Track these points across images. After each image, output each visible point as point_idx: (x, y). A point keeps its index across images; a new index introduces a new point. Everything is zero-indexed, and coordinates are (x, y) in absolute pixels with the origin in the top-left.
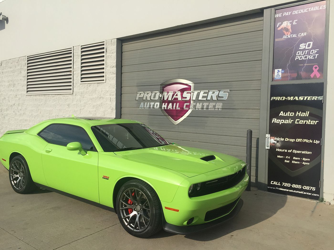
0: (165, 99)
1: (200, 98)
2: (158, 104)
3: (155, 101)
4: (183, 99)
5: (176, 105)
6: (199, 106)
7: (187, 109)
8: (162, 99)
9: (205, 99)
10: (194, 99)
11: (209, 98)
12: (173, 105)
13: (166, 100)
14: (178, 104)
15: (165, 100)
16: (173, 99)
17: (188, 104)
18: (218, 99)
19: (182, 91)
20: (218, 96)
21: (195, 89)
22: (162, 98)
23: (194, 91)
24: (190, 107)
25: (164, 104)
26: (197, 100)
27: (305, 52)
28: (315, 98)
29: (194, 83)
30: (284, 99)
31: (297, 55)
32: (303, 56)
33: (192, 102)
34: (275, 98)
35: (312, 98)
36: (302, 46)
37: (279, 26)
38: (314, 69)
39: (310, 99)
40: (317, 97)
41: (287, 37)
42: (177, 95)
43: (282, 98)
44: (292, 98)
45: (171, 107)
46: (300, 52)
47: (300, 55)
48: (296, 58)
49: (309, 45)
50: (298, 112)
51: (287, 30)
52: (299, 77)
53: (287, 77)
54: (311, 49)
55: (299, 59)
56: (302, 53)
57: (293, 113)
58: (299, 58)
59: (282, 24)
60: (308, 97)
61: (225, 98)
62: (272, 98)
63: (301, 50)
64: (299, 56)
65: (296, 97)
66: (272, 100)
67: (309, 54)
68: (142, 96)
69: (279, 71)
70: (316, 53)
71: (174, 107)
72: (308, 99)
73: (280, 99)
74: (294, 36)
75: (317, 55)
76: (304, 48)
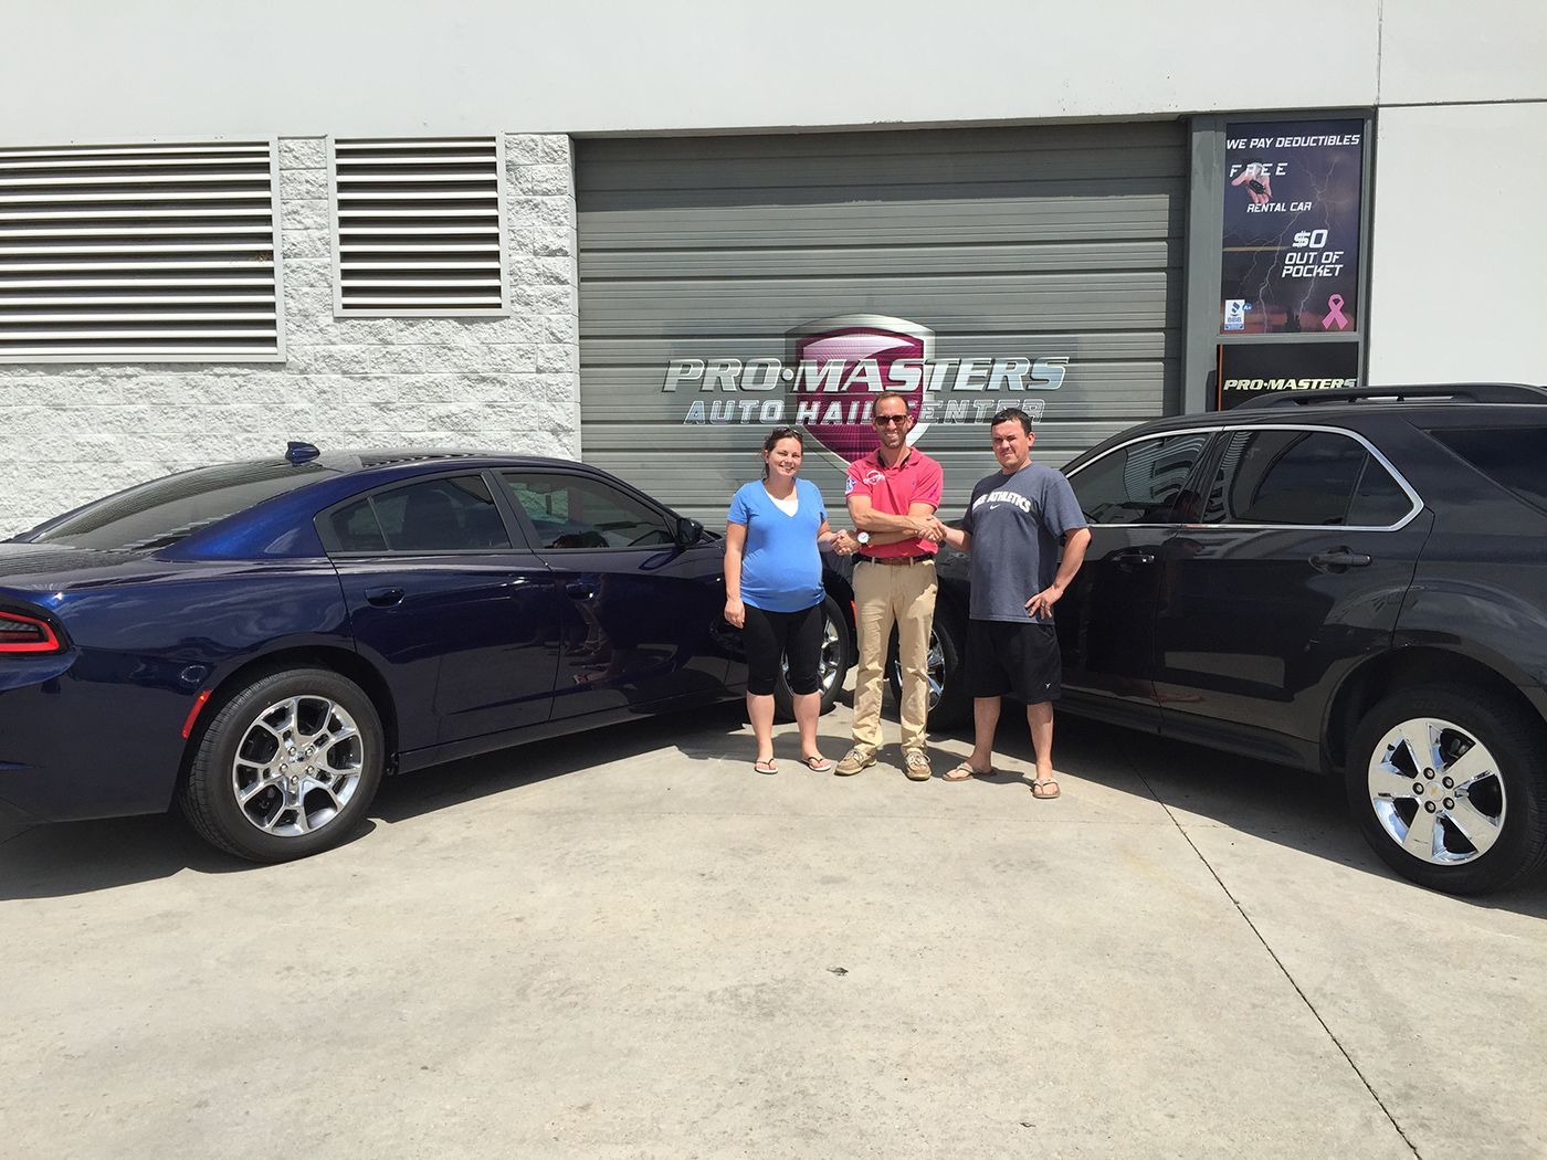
0: (812, 386)
1: (961, 384)
2: (779, 405)
3: (763, 395)
4: (888, 388)
5: (861, 409)
6: (956, 409)
8: (796, 389)
9: (980, 387)
10: (937, 385)
11: (995, 384)
13: (814, 389)
14: (868, 406)
15: (808, 389)
16: (844, 388)
17: (913, 405)
18: (1030, 387)
19: (885, 359)
20: (1029, 378)
21: (940, 352)
22: (797, 385)
23: (936, 357)
24: (922, 416)
25: (803, 406)
26: (949, 391)
27: (1309, 257)
28: (1337, 383)
29: (937, 334)
30: (1259, 387)
31: (1287, 262)
32: (1302, 267)
33: (925, 398)
34: (1235, 383)
35: (1331, 382)
36: (1301, 239)
37: (1236, 175)
38: (1331, 304)
39: (1325, 386)
40: (1341, 381)
41: (1260, 208)
42: (863, 373)
43: (1254, 382)
44: (1281, 382)
45: (838, 416)
46: (1295, 254)
47: (1295, 264)
48: (1285, 272)
49: (1318, 240)
51: (1256, 186)
52: (1293, 326)
53: (1261, 323)
54: (1325, 249)
55: (1294, 275)
56: (1301, 259)
58: (1293, 270)
59: (1244, 168)
60: (1320, 380)
61: (1056, 385)
62: (1228, 382)
63: (1296, 250)
64: (1293, 267)
65: (1290, 381)
66: (1226, 388)
67: (1317, 261)
68: (696, 372)
69: (1236, 306)
70: (1337, 262)
71: (852, 415)
72: (1322, 387)
73: (1249, 386)
74: (1278, 208)
75: (1338, 267)
76: (1305, 245)
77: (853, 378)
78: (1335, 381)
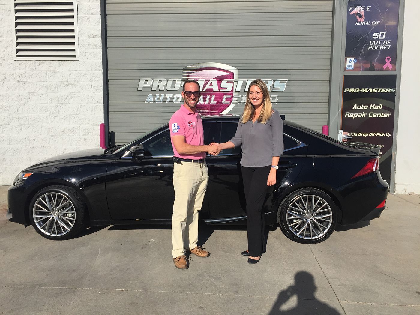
2: (180, 96)
3: (175, 92)
4: (220, 90)
5: (210, 98)
6: (246, 99)
7: (228, 103)
12: (205, 99)
14: (213, 97)
16: (204, 90)
17: (229, 96)
18: (273, 91)
19: (220, 79)
20: (273, 87)
23: (238, 79)
24: (233, 101)
26: (243, 92)
27: (379, 42)
28: (388, 90)
29: (239, 70)
30: (358, 91)
31: (370, 44)
32: (376, 46)
33: (235, 94)
34: (348, 90)
35: (386, 90)
36: (376, 35)
37: (352, 11)
38: (386, 60)
39: (383, 91)
40: (390, 90)
41: (361, 23)
42: (211, 85)
43: (356, 89)
44: (366, 90)
45: (202, 100)
46: (373, 41)
47: (373, 45)
48: (369, 48)
49: (382, 35)
50: (371, 105)
51: (359, 15)
52: (372, 68)
53: (360, 67)
54: (385, 39)
55: (373, 49)
56: (376, 43)
57: (367, 106)
58: (372, 47)
59: (355, 8)
60: (381, 89)
61: (283, 89)
62: (346, 90)
63: (374, 39)
64: (373, 46)
65: (370, 89)
66: (345, 92)
67: (382, 44)
68: (149, 83)
69: (351, 60)
70: (389, 44)
71: (207, 100)
72: (382, 92)
73: (354, 91)
74: (367, 23)
75: (389, 46)
76: (377, 37)
77: (208, 86)
78: (387, 89)
